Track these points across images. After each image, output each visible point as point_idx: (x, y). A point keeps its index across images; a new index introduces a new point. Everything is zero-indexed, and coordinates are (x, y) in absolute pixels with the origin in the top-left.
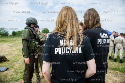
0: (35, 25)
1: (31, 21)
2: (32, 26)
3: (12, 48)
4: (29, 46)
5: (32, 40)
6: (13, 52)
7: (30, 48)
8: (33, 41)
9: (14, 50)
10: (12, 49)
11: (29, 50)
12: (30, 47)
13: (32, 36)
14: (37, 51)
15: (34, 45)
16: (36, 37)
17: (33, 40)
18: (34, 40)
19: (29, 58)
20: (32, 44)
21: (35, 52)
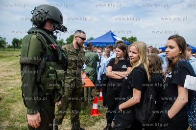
0: (56, 26)
1: (46, 13)
2: (48, 27)
3: (10, 71)
4: (38, 80)
5: (48, 63)
6: (11, 80)
7: (41, 86)
8: (51, 68)
9: (13, 75)
10: (9, 73)
11: (40, 90)
12: (43, 85)
13: (48, 53)
14: (61, 92)
15: (53, 77)
16: (58, 57)
17: (50, 65)
18: (52, 63)
19: (38, 114)
20: (48, 76)
21: (56, 94)
